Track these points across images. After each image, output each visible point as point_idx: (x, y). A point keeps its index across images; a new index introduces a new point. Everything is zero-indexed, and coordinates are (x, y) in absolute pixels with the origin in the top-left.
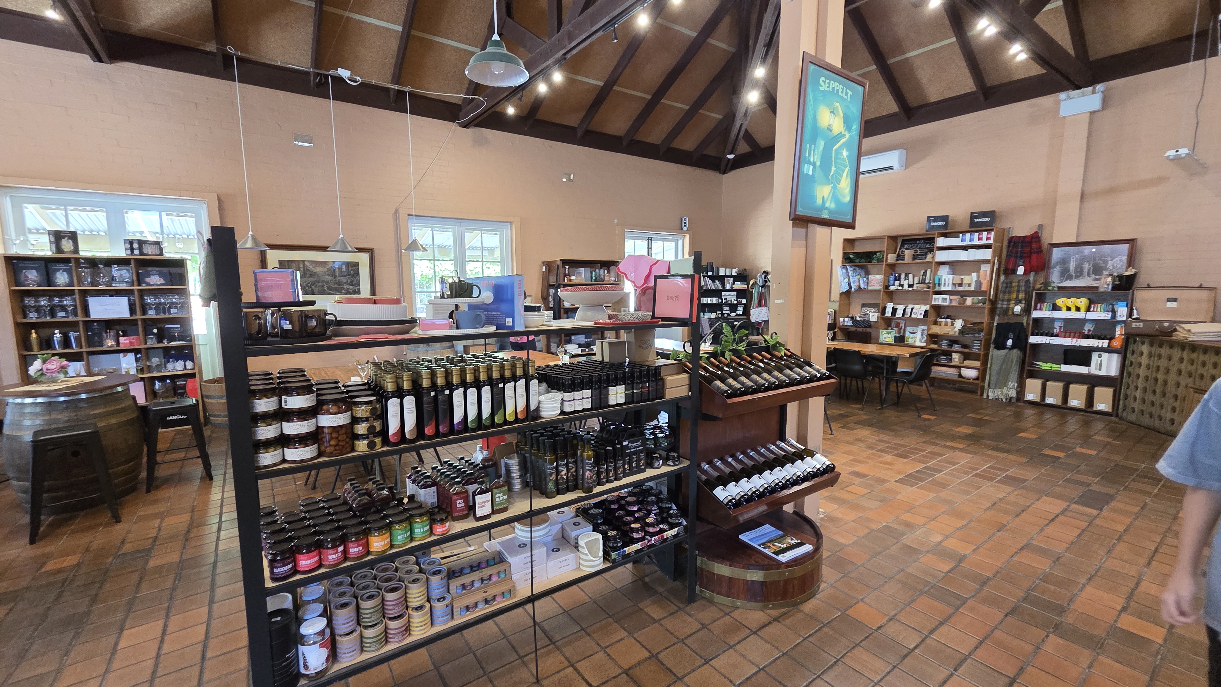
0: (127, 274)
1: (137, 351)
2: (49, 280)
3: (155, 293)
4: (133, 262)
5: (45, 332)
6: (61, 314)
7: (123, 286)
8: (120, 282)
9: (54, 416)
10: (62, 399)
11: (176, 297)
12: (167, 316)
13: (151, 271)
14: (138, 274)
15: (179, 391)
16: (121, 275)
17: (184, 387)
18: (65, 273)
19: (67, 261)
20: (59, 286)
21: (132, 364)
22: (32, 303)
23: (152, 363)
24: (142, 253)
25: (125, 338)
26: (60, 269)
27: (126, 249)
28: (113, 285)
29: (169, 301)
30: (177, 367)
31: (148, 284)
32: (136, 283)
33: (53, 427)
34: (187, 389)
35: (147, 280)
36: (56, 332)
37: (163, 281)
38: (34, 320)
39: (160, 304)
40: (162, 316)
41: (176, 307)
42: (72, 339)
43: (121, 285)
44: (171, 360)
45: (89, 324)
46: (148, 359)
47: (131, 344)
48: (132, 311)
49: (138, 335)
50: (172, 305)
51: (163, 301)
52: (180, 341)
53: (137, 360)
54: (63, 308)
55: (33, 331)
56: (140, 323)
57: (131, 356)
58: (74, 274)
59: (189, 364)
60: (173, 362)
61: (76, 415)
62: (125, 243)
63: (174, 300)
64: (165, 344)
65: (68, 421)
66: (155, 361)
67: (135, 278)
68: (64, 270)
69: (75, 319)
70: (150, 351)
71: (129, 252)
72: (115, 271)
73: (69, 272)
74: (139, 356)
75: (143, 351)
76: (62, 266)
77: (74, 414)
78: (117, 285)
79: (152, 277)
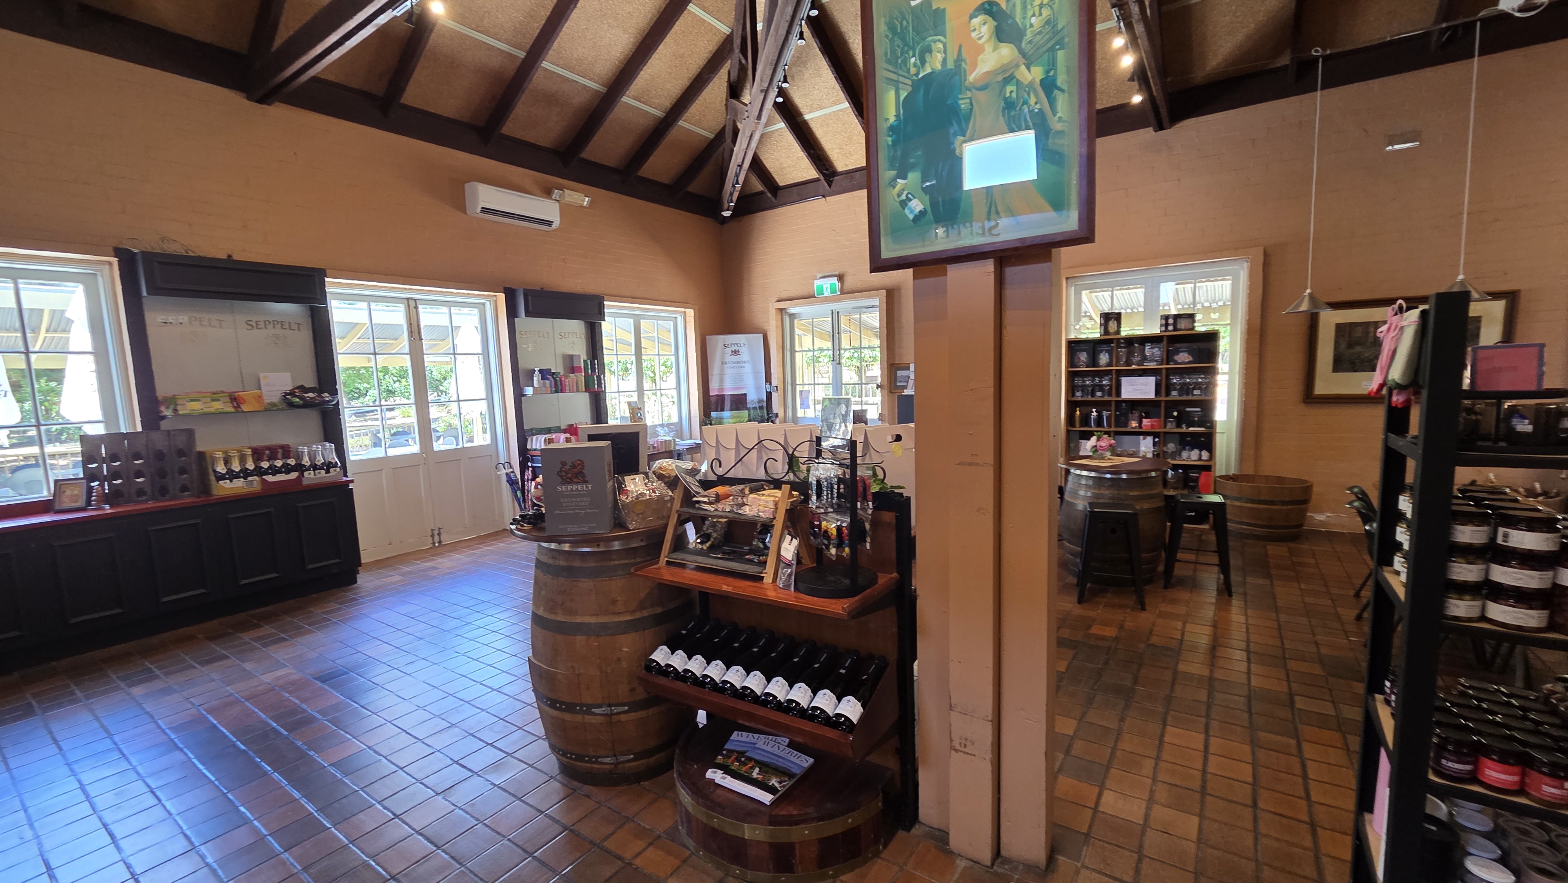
0: (1159, 353)
1: (1155, 435)
2: (1094, 361)
3: (1182, 372)
4: (1165, 339)
5: (1086, 409)
6: (1099, 394)
7: (1152, 365)
8: (1151, 361)
9: (1102, 492)
10: (1108, 476)
11: (1202, 376)
12: (1190, 398)
13: (1180, 348)
14: (1168, 352)
15: (1191, 484)
16: (1153, 353)
17: (1196, 480)
18: (1107, 354)
19: (1110, 341)
20: (1101, 366)
21: (1150, 448)
22: (1080, 383)
23: (1168, 448)
24: (1175, 329)
25: (1148, 420)
26: (1103, 350)
27: (1161, 325)
28: (1145, 364)
29: (1194, 381)
30: (1192, 456)
31: (1176, 363)
32: (1165, 362)
33: (1101, 501)
34: (1200, 483)
35: (1176, 358)
36: (1094, 410)
37: (1191, 359)
38: (1080, 399)
39: (1185, 384)
40: (1184, 398)
41: (1200, 388)
42: (1105, 417)
43: (1152, 364)
44: (1187, 448)
45: (1119, 403)
46: (1165, 445)
47: (1152, 426)
48: (1158, 392)
49: (1160, 418)
50: (1198, 386)
51: (1188, 380)
52: (1199, 427)
53: (1155, 444)
54: (1101, 388)
55: (1078, 409)
56: (1163, 405)
57: (1150, 439)
58: (1114, 354)
59: (1205, 455)
60: (1189, 450)
61: (1118, 494)
62: (1161, 319)
63: (1200, 380)
64: (1184, 429)
65: (1111, 498)
66: (1171, 447)
67: (1165, 357)
68: (1107, 351)
69: (1110, 399)
70: (1168, 436)
71: (1163, 328)
72: (1148, 350)
73: (1110, 353)
74: (1157, 440)
75: (1162, 435)
76: (1105, 347)
77: (1116, 492)
78: (1148, 364)
79: (1181, 355)
